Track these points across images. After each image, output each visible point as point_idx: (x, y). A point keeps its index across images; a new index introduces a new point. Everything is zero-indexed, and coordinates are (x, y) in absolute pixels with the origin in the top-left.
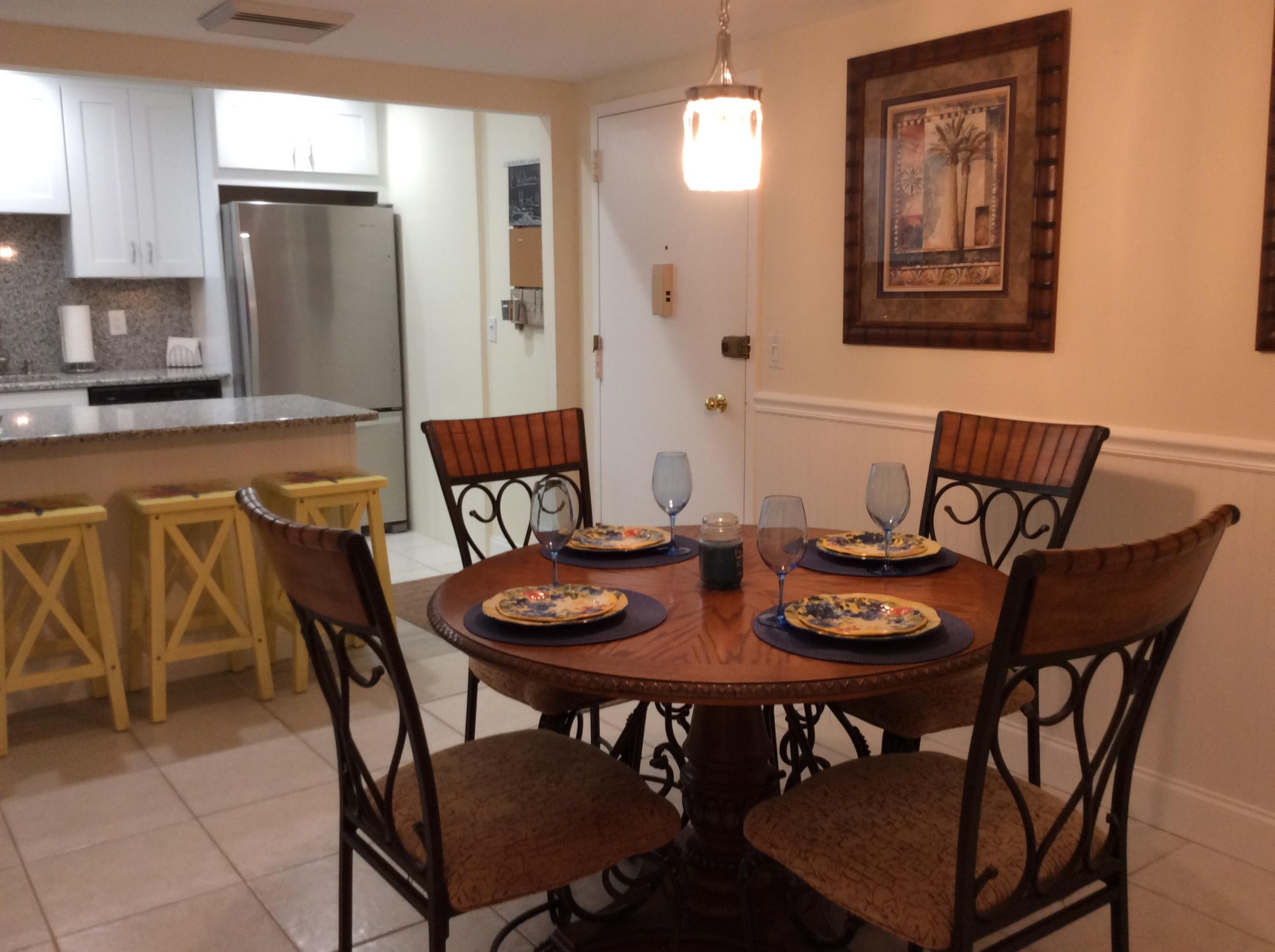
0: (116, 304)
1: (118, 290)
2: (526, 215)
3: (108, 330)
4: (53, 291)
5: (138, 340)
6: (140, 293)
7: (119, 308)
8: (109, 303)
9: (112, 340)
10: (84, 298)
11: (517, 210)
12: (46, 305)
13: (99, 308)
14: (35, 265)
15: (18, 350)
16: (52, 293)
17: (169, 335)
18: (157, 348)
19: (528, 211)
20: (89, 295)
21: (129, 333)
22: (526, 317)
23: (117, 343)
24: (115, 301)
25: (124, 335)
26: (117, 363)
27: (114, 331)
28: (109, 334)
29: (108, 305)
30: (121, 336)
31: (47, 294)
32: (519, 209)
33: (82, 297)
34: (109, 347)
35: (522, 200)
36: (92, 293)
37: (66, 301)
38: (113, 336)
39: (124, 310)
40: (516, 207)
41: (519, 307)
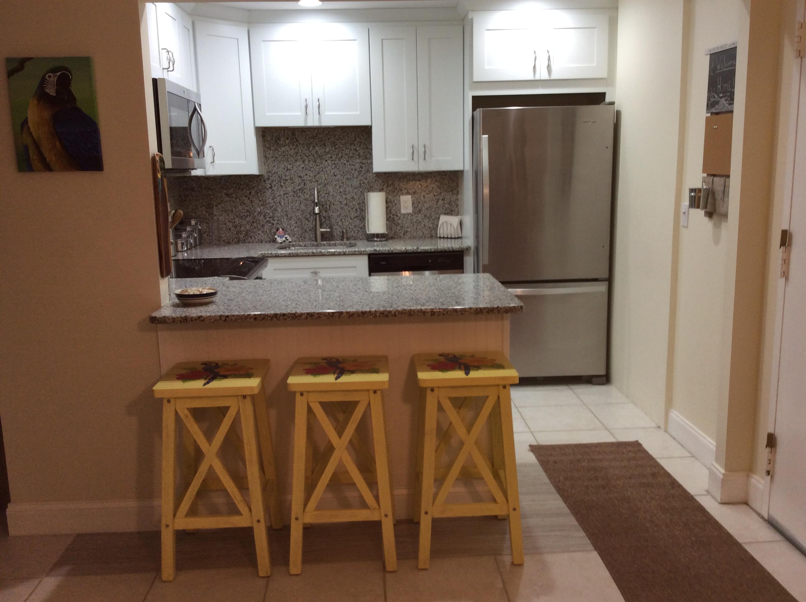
0: (406, 191)
1: (409, 180)
2: (723, 100)
3: (399, 210)
4: (364, 182)
5: (420, 217)
6: (423, 183)
7: (408, 193)
8: (401, 190)
9: (402, 217)
10: (385, 187)
11: (714, 97)
12: (360, 192)
13: (395, 194)
14: (353, 164)
15: (340, 223)
16: (363, 183)
17: (441, 213)
18: (432, 223)
19: (725, 96)
20: (388, 184)
21: (413, 212)
22: (714, 205)
23: (405, 219)
24: (405, 189)
25: (410, 214)
26: (404, 234)
27: (403, 211)
28: (400, 213)
29: (400, 191)
30: (408, 214)
31: (360, 184)
32: (716, 96)
33: (383, 185)
34: (399, 222)
35: (720, 86)
36: (390, 183)
37: (371, 189)
38: (403, 214)
39: (411, 195)
40: (714, 94)
41: (708, 195)
